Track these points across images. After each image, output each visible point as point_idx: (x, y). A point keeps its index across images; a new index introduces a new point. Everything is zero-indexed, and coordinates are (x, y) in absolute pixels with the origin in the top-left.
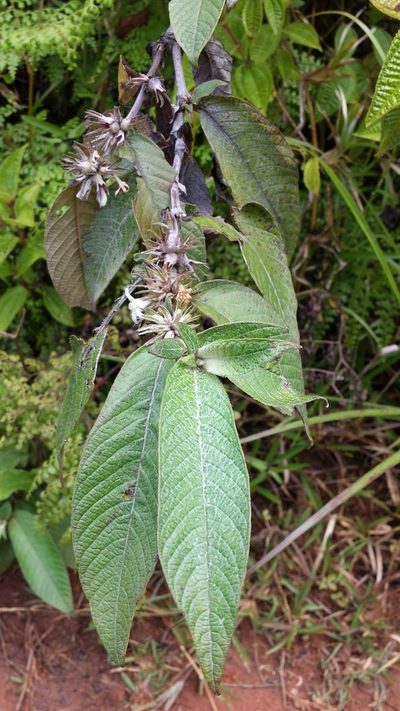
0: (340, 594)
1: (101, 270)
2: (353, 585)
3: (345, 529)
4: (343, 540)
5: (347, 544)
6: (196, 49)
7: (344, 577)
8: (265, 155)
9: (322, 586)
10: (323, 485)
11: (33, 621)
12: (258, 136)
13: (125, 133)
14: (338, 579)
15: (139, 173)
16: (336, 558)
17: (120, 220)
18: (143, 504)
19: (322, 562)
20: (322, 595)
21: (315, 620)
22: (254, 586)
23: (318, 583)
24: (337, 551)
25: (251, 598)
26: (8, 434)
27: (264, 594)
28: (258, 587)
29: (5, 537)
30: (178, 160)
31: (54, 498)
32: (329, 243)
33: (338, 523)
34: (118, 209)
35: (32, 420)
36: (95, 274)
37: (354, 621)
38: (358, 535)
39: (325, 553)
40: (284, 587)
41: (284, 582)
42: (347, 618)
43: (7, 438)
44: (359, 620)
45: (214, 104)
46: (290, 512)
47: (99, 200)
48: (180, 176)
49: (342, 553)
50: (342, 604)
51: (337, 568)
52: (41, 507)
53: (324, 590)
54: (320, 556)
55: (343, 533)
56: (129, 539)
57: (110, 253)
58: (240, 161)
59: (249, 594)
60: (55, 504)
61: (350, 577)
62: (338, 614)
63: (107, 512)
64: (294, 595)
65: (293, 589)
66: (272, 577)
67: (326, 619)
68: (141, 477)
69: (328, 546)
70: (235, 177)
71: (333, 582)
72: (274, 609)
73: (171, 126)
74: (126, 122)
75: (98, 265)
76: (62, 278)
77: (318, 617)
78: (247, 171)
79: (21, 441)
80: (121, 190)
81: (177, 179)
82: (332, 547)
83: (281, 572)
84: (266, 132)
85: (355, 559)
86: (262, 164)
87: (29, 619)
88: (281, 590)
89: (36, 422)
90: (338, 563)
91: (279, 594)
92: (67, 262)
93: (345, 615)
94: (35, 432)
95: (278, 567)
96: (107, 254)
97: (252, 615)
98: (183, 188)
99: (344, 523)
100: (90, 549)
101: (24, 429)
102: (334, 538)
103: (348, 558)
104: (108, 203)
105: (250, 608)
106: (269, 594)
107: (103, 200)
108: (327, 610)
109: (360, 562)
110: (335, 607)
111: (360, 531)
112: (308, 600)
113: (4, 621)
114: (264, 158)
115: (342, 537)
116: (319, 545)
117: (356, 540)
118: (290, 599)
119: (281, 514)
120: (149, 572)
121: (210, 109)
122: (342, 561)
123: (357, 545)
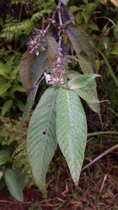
0: (109, 200)
1: (36, 77)
2: (113, 196)
3: (110, 179)
4: (110, 182)
5: (110, 184)
6: (66, 2)
7: (110, 194)
8: (85, 43)
9: (103, 197)
10: (102, 165)
11: (10, 208)
12: (83, 37)
13: (45, 34)
14: (108, 195)
15: (48, 45)
16: (107, 188)
17: (42, 60)
18: (50, 135)
19: (103, 189)
20: (103, 200)
21: (101, 208)
22: (81, 197)
23: (102, 196)
24: (107, 186)
25: (80, 201)
26: (5, 140)
27: (84, 200)
28: (82, 197)
29: (3, 176)
30: (60, 42)
31: (19, 159)
32: (103, 88)
33: (107, 177)
34: (42, 57)
35: (13, 136)
36: (34, 79)
37: (114, 208)
38: (114, 180)
39: (104, 186)
40: (91, 198)
41: (91, 196)
42: (111, 207)
43: (5, 142)
44: (115, 208)
45: (71, 27)
46: (92, 173)
47: (36, 53)
48: (60, 46)
49: (109, 186)
50: (110, 203)
51: (108, 191)
52: (15, 162)
53: (104, 199)
54: (102, 187)
55: (109, 180)
56: (45, 147)
57: (39, 71)
58: (78, 44)
59: (80, 199)
60: (19, 161)
61: (112, 194)
62: (108, 206)
63: (38, 139)
64: (94, 200)
65: (94, 198)
66: (87, 194)
67: (104, 208)
68: (49, 127)
69: (105, 184)
70: (77, 49)
71: (107, 195)
72: (88, 204)
73: (58, 33)
74: (45, 31)
75: (35, 76)
76: (24, 81)
77: (102, 207)
78: (80, 48)
79: (9, 142)
80: (43, 50)
81: (60, 47)
82: (106, 185)
83: (90, 192)
84: (86, 37)
85: (113, 189)
86: (84, 46)
87: (9, 207)
88: (90, 198)
89: (14, 136)
90: (108, 190)
91: (89, 200)
92: (26, 76)
93: (111, 206)
94: (14, 139)
95: (89, 190)
96: (38, 72)
97: (80, 206)
98: (61, 49)
99: (110, 177)
100: (32, 151)
101: (10, 139)
102: (106, 182)
103: (111, 188)
104: (39, 55)
105: (80, 204)
106: (86, 199)
107: (38, 54)
108: (105, 205)
109: (115, 189)
110: (107, 204)
111: (114, 179)
112: (99, 201)
113: (1, 208)
114: (85, 45)
115: (109, 182)
116: (102, 184)
117: (114, 182)
118: (93, 201)
119: (90, 174)
120: (52, 156)
121: (69, 28)
122: (109, 189)
123: (114, 183)
